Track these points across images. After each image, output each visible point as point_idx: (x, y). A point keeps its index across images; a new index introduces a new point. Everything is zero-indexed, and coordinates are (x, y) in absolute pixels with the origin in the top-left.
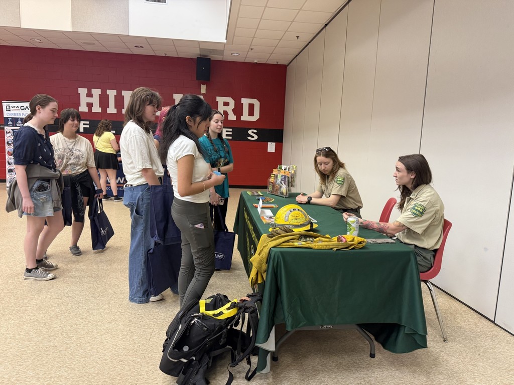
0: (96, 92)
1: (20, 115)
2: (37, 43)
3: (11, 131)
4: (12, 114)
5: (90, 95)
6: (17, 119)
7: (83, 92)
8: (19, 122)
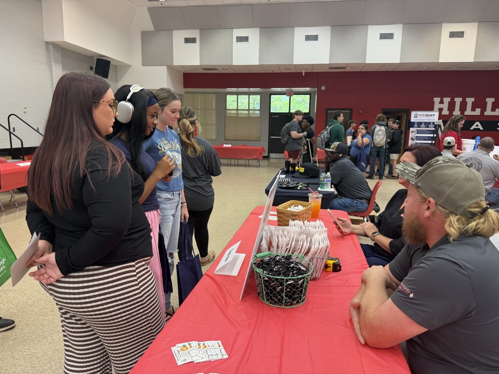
0: (447, 100)
1: (424, 120)
2: (425, 68)
3: (416, 131)
4: (419, 120)
5: (442, 102)
6: (421, 123)
7: (437, 100)
8: (423, 125)
